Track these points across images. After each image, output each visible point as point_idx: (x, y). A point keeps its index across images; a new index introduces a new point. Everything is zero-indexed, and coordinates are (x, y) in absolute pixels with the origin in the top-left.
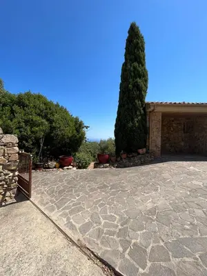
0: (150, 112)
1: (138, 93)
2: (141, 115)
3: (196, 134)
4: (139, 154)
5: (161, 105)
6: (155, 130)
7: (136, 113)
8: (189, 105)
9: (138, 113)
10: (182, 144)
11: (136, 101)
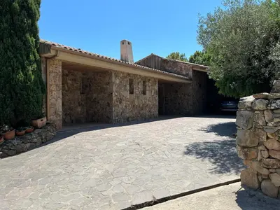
0: (47, 58)
1: (30, 21)
2: (36, 61)
3: (95, 95)
4: (36, 127)
5: (65, 50)
6: (54, 88)
7: (28, 57)
8: (86, 55)
9: (32, 57)
10: (79, 109)
11: (28, 35)
